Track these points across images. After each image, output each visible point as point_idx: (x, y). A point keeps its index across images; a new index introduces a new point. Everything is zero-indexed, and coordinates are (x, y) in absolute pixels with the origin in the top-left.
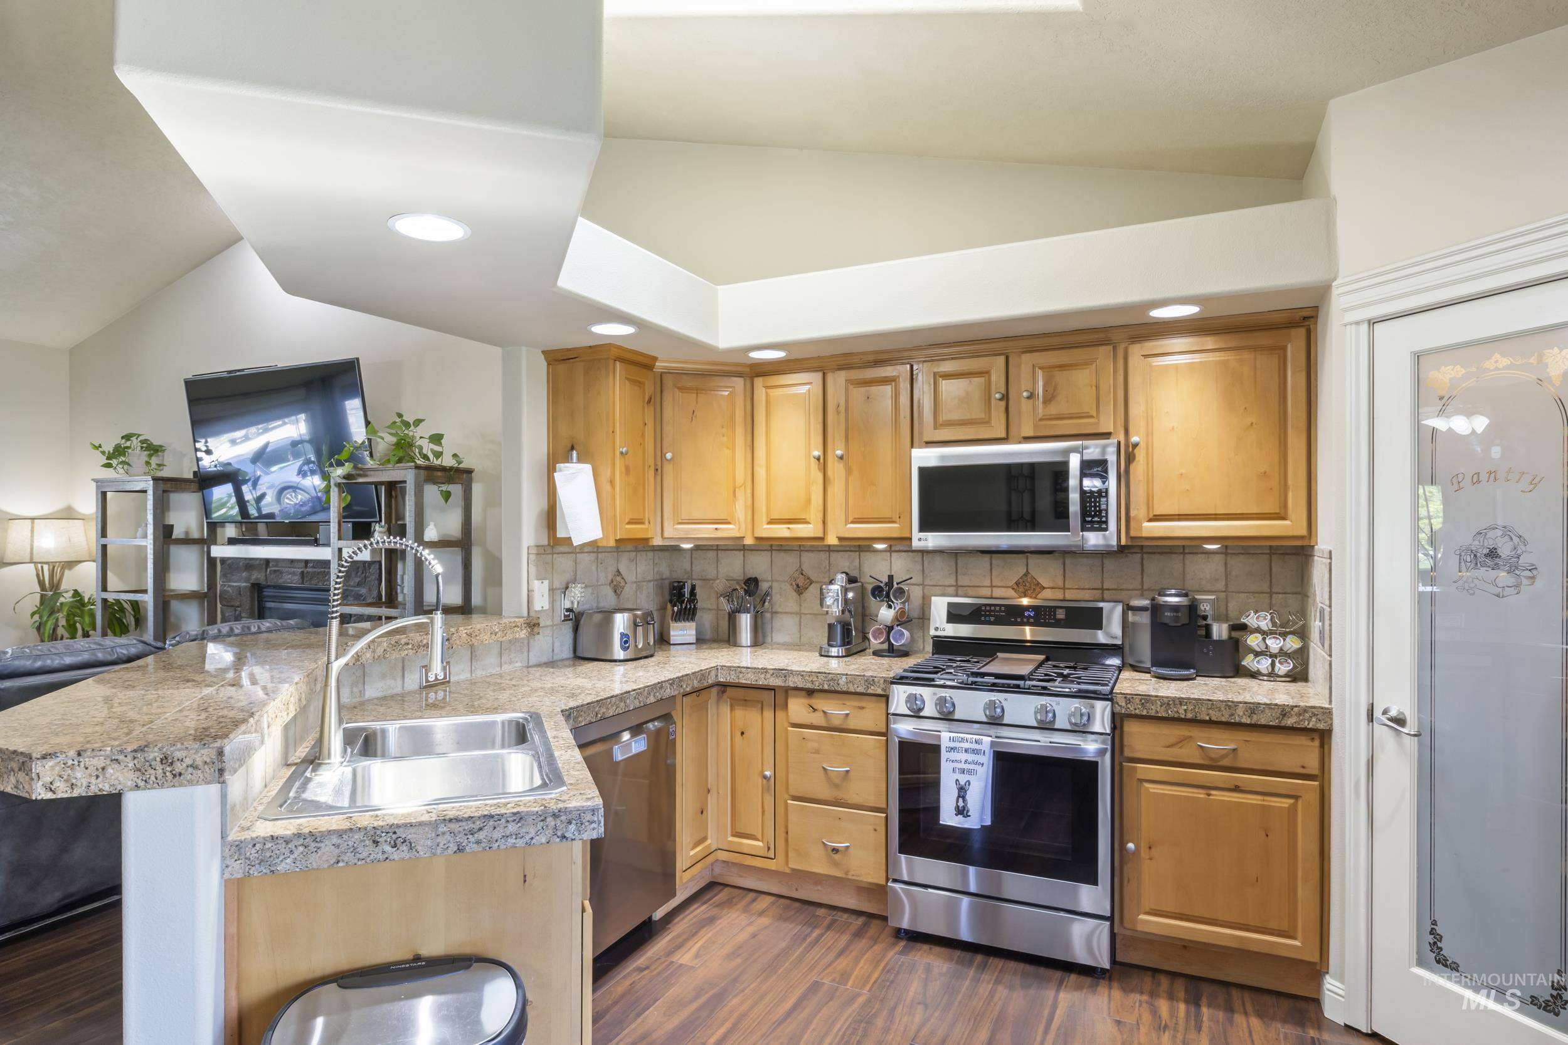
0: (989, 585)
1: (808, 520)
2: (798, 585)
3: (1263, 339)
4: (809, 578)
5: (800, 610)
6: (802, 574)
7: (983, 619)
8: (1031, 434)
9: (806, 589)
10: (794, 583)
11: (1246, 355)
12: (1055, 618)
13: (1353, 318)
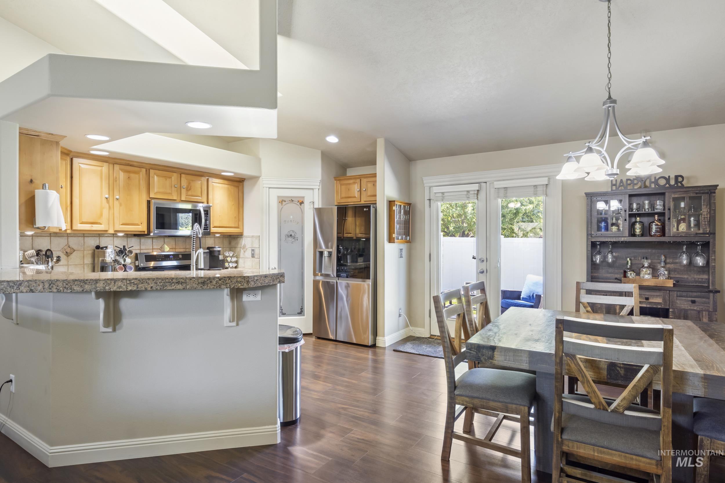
0: (152, 248)
1: (101, 223)
2: (67, 252)
3: (236, 184)
4: (73, 249)
5: (68, 263)
6: (69, 247)
7: (157, 260)
8: (184, 200)
9: (72, 253)
10: (64, 251)
11: (232, 187)
12: (179, 258)
13: (265, 186)
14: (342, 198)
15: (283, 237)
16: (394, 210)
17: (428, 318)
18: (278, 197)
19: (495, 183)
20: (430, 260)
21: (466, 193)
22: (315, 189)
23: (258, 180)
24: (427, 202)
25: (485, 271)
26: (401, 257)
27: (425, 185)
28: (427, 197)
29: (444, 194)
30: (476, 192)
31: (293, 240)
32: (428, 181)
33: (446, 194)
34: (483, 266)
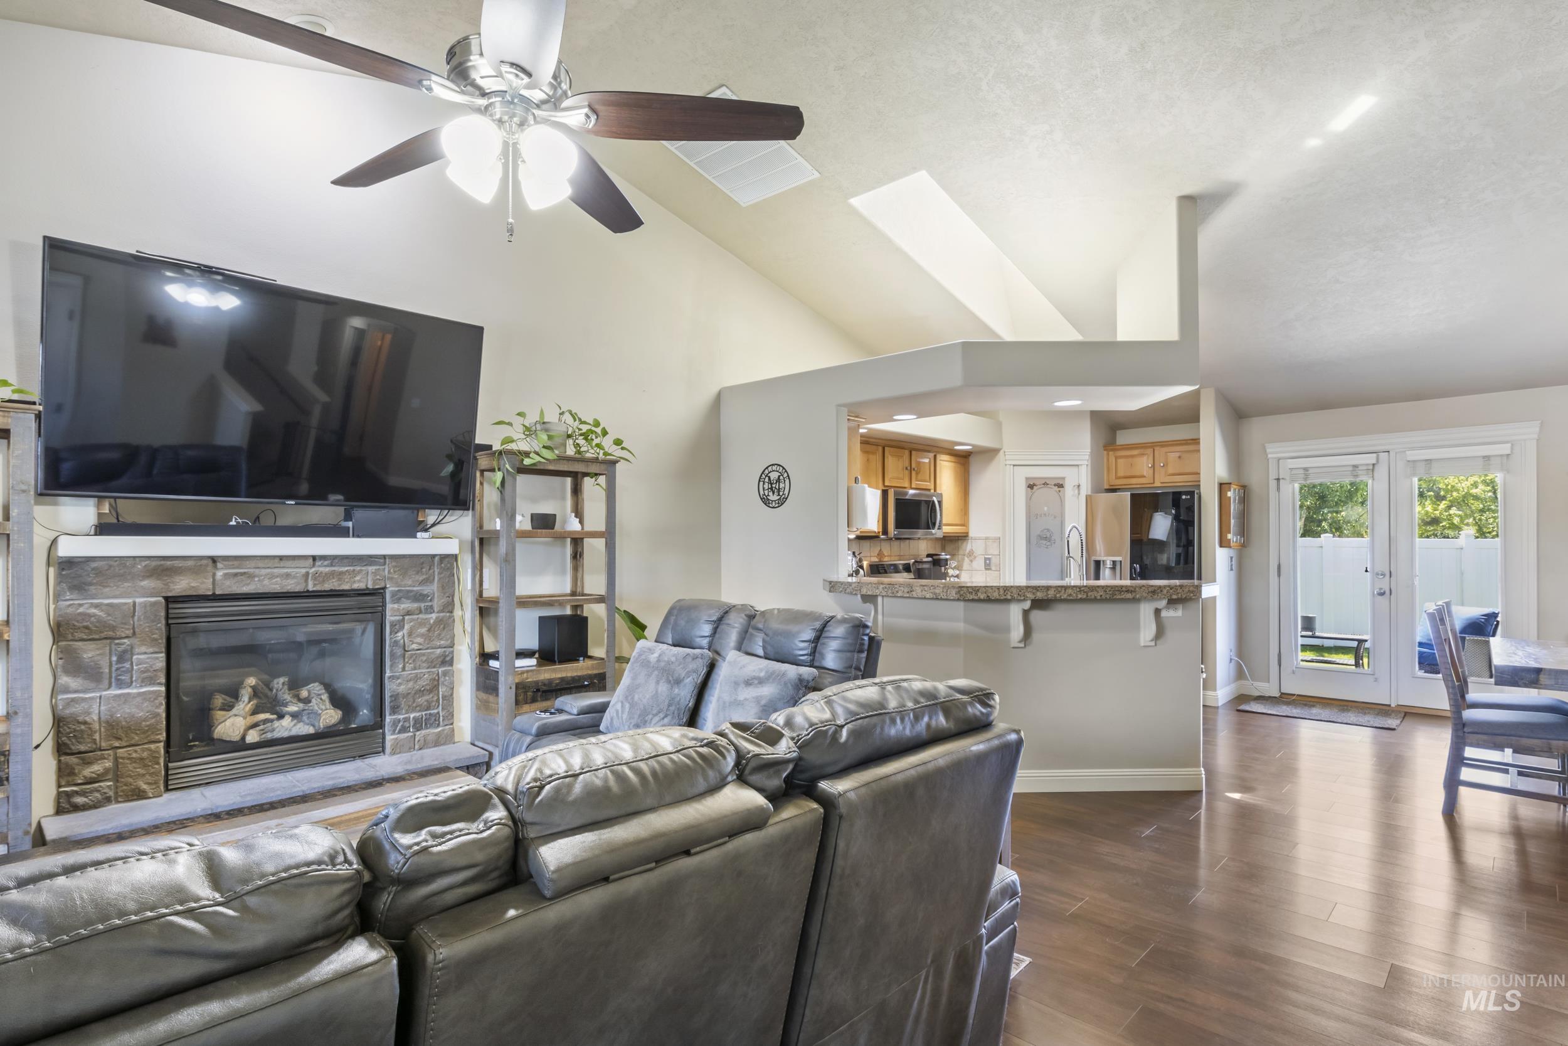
3: (962, 460)
8: (914, 487)
11: (959, 466)
13: (1008, 462)
14: (1117, 478)
15: (1034, 540)
16: (1230, 498)
17: (1277, 667)
18: (1027, 479)
19: (1408, 453)
20: (1279, 575)
21: (1351, 469)
22: (1081, 465)
23: (996, 455)
24: (1273, 484)
25: (1388, 592)
26: (1232, 570)
27: (1269, 456)
28: (1273, 475)
29: (1307, 471)
30: (1371, 467)
31: (1048, 543)
32: (1274, 451)
33: (1311, 471)
34: (1384, 584)
